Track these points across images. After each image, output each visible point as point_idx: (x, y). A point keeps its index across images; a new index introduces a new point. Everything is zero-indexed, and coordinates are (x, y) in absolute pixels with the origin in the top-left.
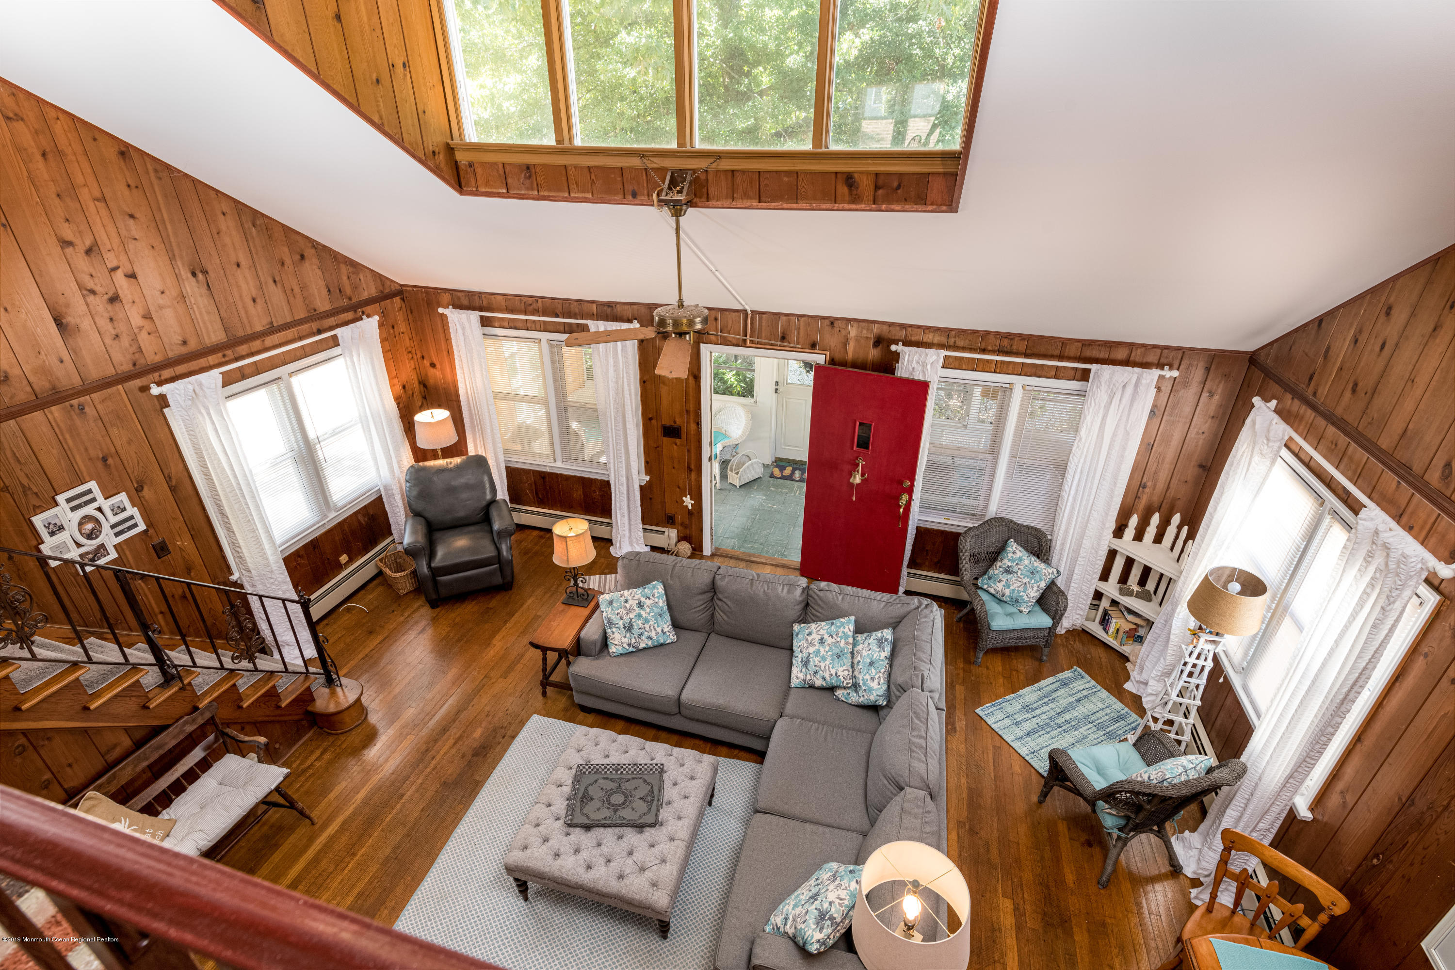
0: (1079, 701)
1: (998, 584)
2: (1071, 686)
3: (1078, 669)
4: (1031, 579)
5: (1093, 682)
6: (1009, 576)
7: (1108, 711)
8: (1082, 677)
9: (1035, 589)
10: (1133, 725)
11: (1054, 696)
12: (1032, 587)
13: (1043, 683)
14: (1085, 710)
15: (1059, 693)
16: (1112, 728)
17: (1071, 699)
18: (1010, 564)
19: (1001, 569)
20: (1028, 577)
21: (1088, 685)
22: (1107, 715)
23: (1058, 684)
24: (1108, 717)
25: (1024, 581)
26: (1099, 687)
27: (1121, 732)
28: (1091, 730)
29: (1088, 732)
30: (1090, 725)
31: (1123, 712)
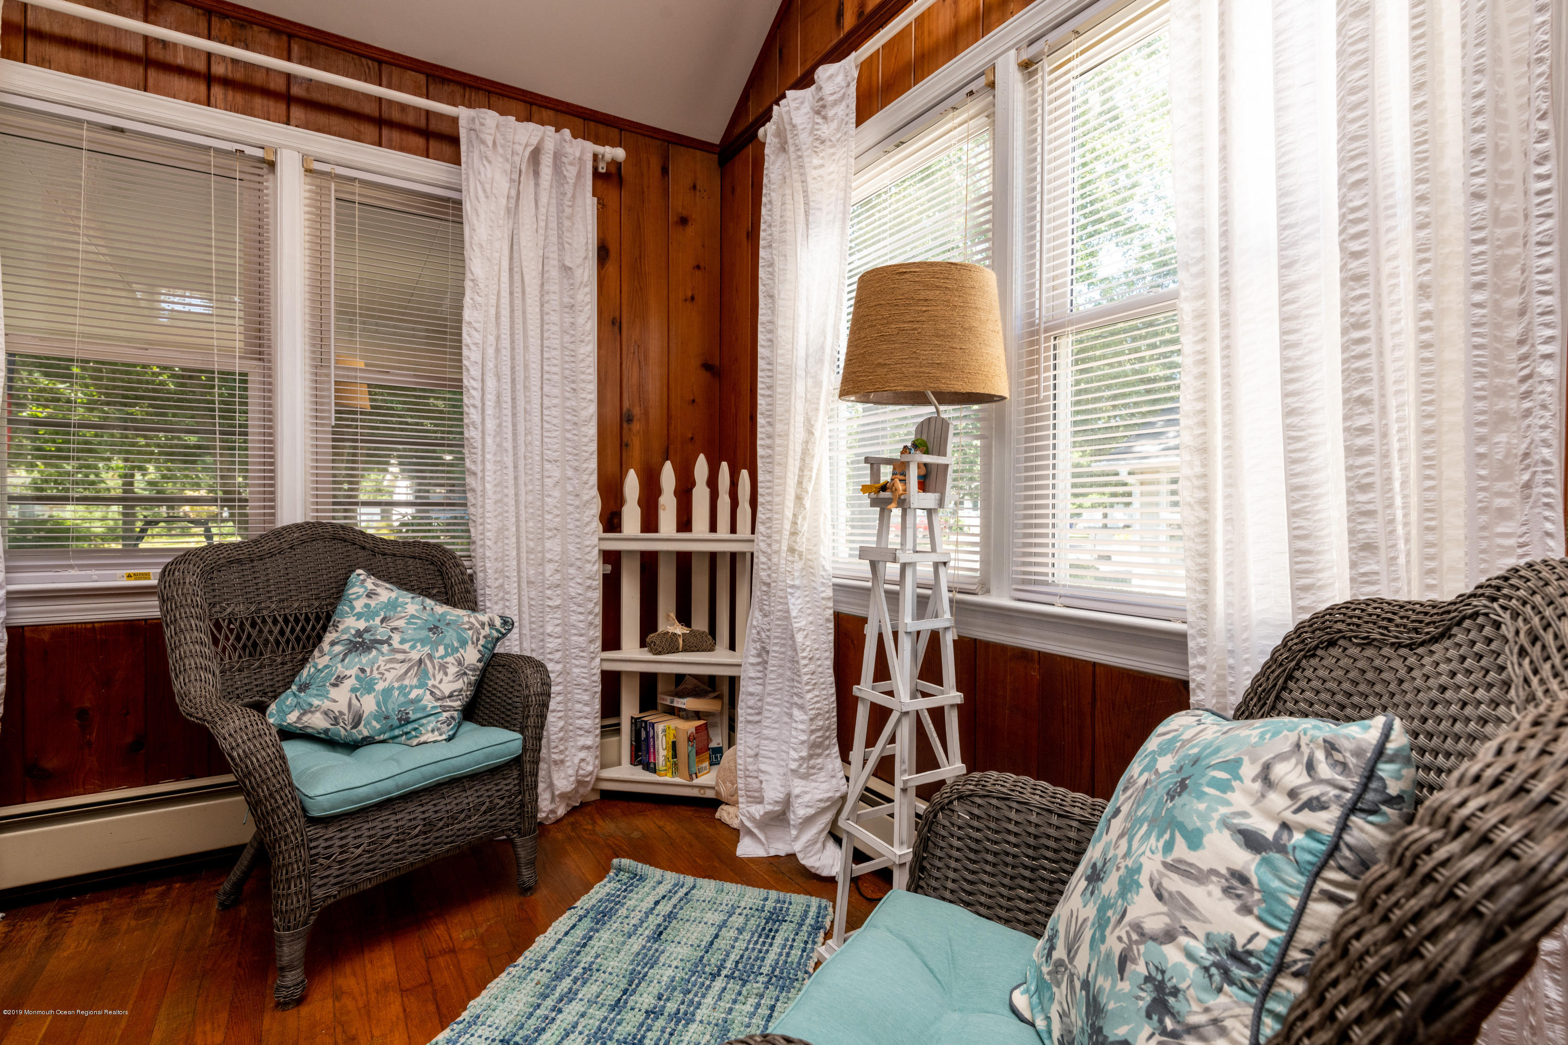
0: (658, 935)
1: (334, 693)
2: (623, 912)
3: (625, 862)
4: (435, 645)
5: (671, 877)
6: (365, 659)
7: (737, 921)
8: (642, 879)
9: (453, 670)
10: (809, 921)
11: (585, 959)
12: (443, 668)
13: (542, 943)
14: (683, 951)
15: (597, 944)
16: (771, 957)
17: (636, 944)
18: (362, 625)
19: (338, 648)
20: (424, 642)
21: (662, 890)
22: (740, 931)
23: (587, 923)
24: (746, 936)
25: (415, 655)
26: (690, 880)
27: (796, 953)
28: (729, 996)
29: (725, 1005)
30: (719, 983)
31: (770, 905)
